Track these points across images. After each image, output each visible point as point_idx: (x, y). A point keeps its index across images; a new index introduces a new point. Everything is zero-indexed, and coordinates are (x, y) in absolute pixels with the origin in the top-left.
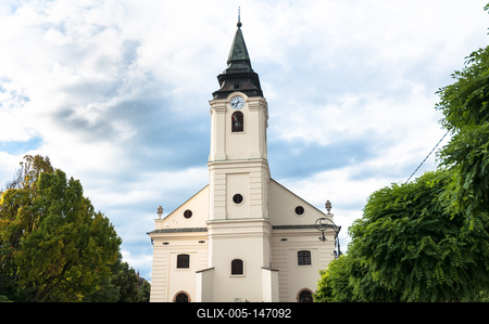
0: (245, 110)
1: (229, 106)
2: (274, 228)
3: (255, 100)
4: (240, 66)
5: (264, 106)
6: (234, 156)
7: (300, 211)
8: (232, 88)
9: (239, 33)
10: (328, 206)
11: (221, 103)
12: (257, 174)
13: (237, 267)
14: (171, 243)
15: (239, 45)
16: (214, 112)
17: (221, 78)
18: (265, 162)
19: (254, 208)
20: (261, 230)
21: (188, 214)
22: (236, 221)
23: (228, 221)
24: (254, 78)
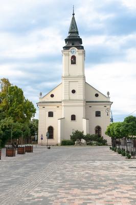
0: (76, 55)
1: (70, 53)
2: (87, 102)
3: (81, 51)
4: (74, 35)
5: (84, 53)
6: (72, 74)
7: (97, 95)
8: (71, 45)
9: (73, 18)
10: (108, 93)
11: (67, 52)
12: (81, 82)
13: (73, 118)
14: (46, 107)
15: (74, 24)
16: (64, 55)
17: (66, 40)
18: (84, 77)
19: (80, 95)
20: (82, 104)
21: (52, 96)
22: (73, 100)
23: (70, 100)
24: (80, 41)
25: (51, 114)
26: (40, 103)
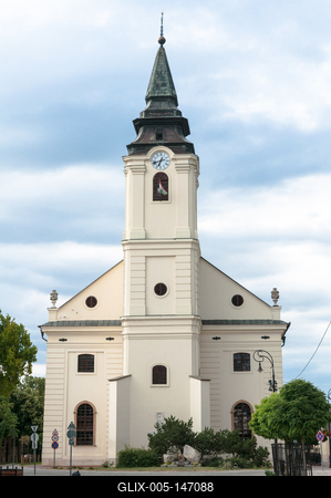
0: (170, 171)
1: (149, 165)
2: (205, 322)
3: (184, 159)
4: (164, 106)
5: (195, 166)
6: (156, 234)
7: (238, 301)
8: (152, 138)
9: (162, 54)
10: (275, 295)
11: (139, 160)
12: (185, 258)
13: (159, 375)
14: (70, 339)
15: (162, 74)
16: (130, 172)
17: (138, 124)
18: (195, 243)
19: (180, 301)
20: (189, 330)
21: (91, 302)
22: (159, 318)
23: (148, 317)
24: (183, 126)
25: (86, 364)
26: (51, 324)
